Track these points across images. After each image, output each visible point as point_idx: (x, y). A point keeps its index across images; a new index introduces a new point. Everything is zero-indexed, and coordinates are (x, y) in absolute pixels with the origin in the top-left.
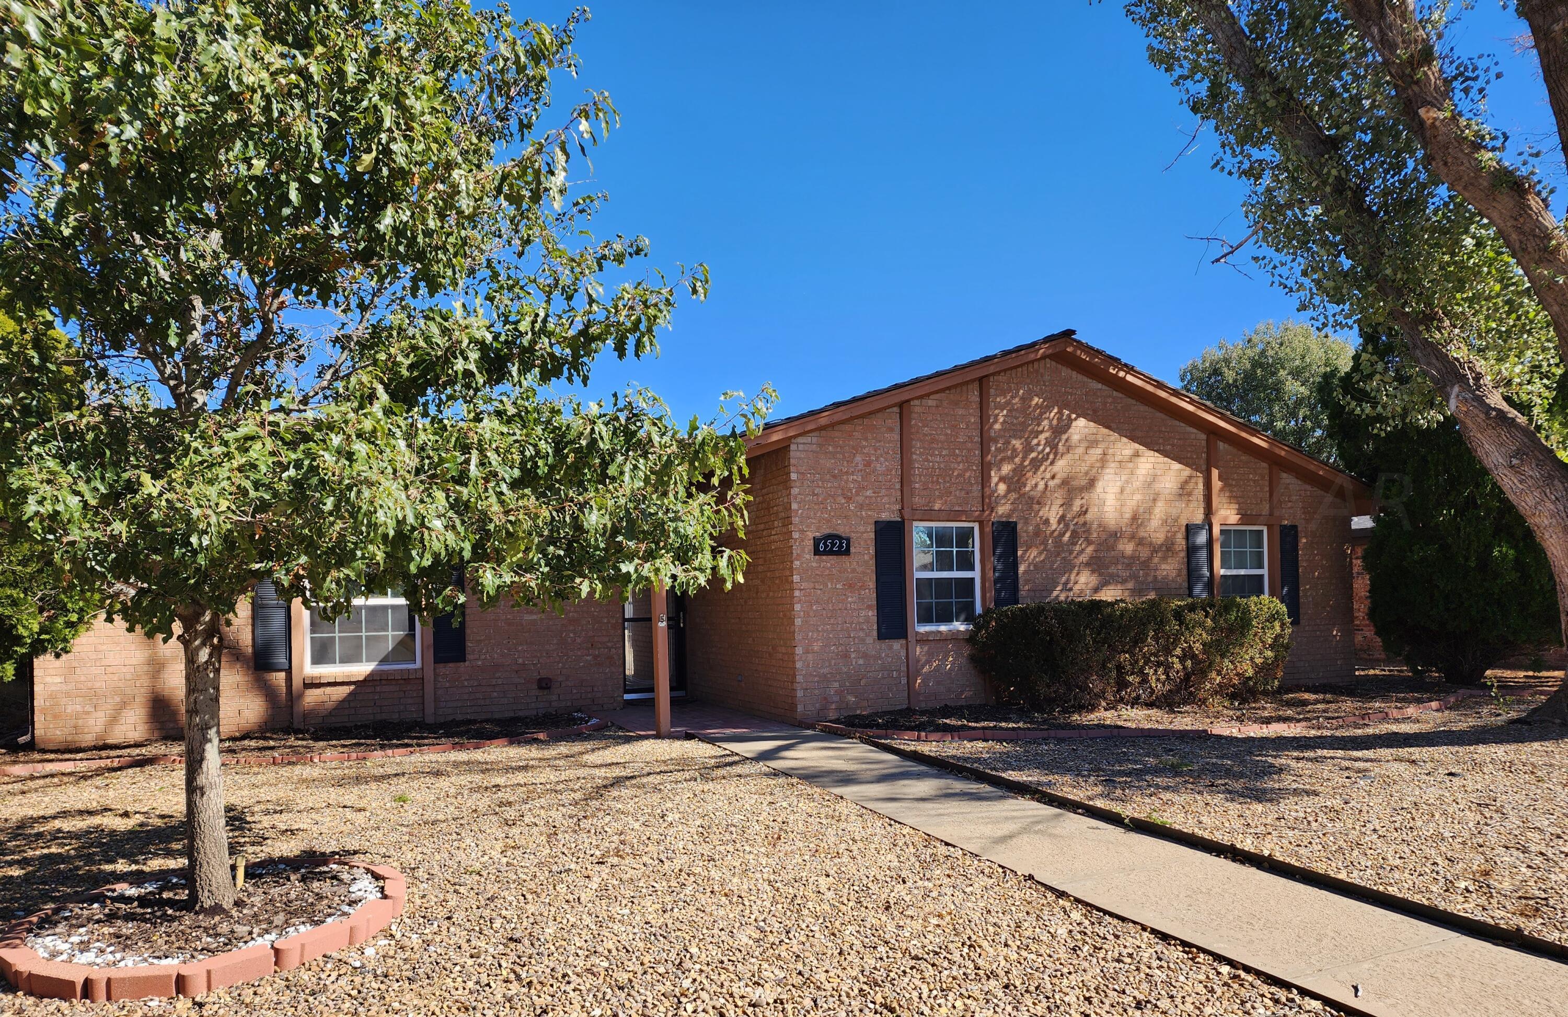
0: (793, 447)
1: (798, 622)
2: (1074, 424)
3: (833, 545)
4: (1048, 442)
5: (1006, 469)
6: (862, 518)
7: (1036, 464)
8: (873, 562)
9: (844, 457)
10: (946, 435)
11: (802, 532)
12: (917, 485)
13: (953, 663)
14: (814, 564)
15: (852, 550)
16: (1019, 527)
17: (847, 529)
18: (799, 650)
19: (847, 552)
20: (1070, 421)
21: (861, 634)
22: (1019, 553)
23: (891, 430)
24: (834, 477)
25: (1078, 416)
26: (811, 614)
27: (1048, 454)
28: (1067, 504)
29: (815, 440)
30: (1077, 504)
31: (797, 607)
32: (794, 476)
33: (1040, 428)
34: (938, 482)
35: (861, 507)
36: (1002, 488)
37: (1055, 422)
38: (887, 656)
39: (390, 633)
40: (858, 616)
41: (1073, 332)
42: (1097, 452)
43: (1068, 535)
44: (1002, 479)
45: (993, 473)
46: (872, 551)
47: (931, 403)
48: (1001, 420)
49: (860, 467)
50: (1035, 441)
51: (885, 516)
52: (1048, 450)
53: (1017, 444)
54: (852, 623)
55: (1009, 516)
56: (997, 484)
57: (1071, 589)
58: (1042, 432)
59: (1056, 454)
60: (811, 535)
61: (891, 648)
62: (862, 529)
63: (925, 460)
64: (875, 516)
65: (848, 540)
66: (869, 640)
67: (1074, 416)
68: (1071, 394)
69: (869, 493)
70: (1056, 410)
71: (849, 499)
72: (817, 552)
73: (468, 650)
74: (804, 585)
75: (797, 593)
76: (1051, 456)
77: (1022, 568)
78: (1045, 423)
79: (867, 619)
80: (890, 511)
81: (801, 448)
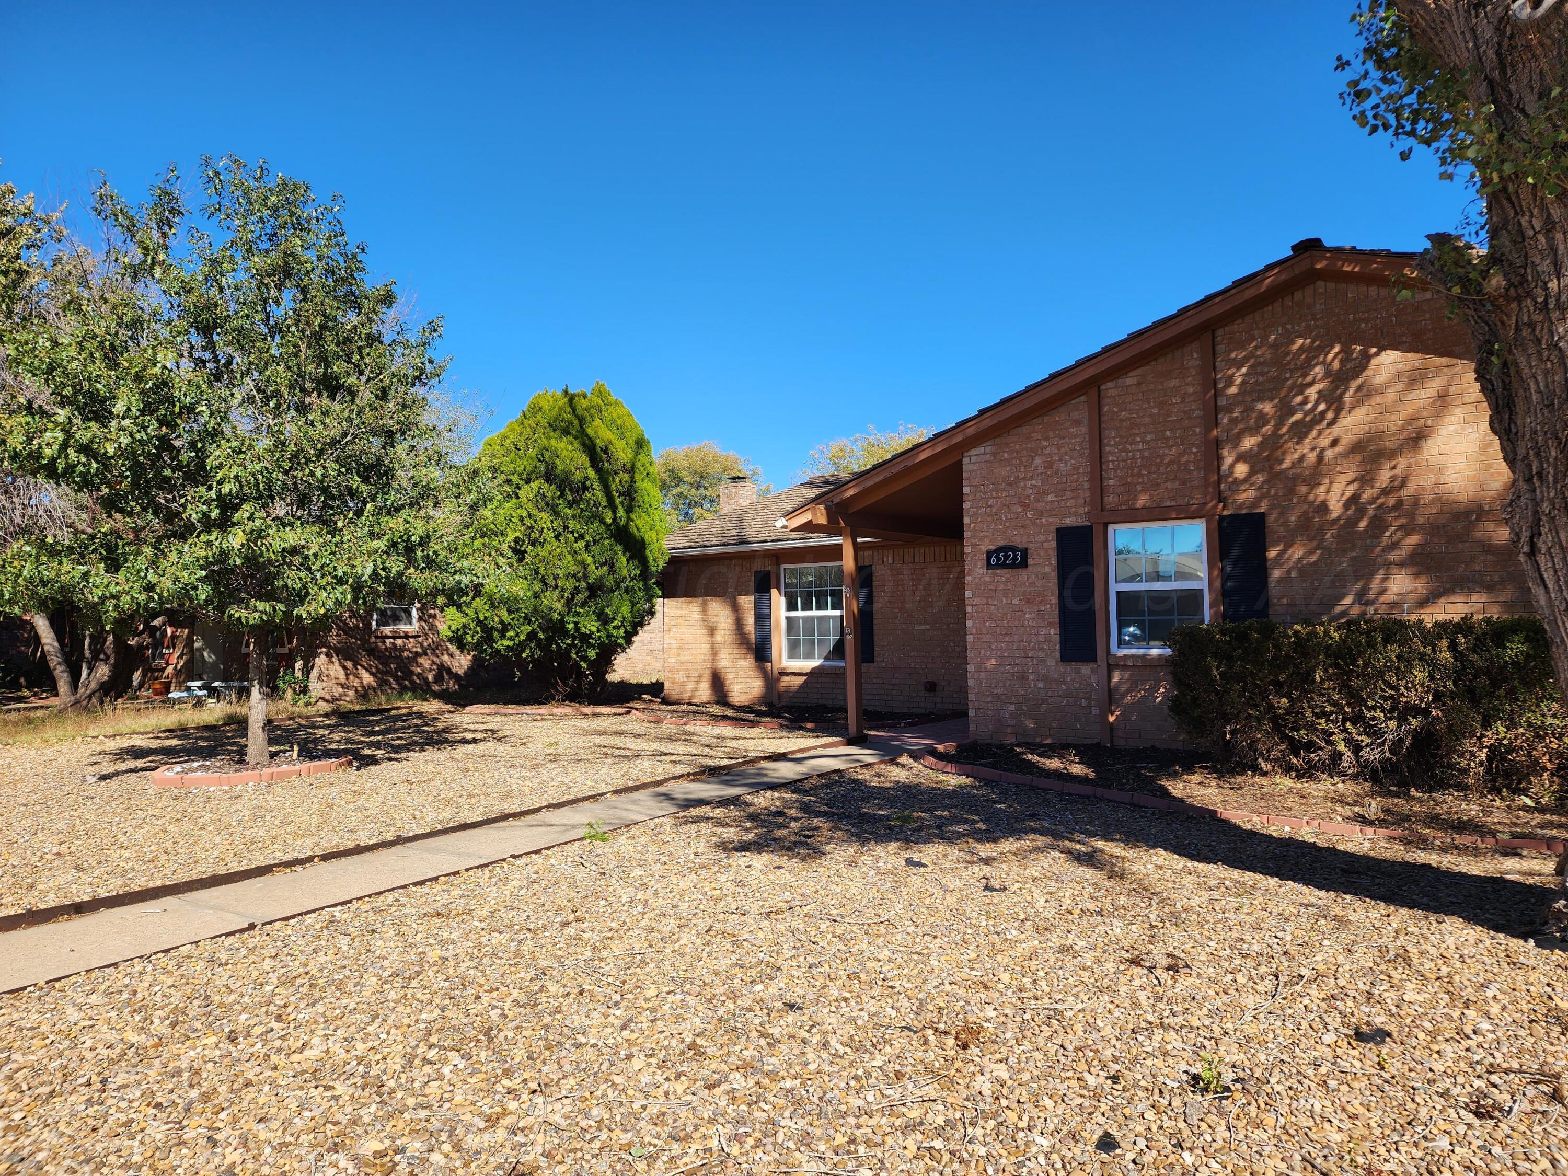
0: (965, 461)
1: (970, 638)
2: (1374, 361)
3: (1006, 557)
4: (1321, 395)
5: (1249, 443)
6: (1042, 525)
7: (1301, 431)
8: (1054, 574)
9: (1021, 462)
10: (1152, 415)
11: (974, 545)
12: (1111, 482)
13: (1165, 696)
14: (987, 579)
15: (1030, 562)
16: (1271, 519)
17: (1025, 539)
18: (971, 668)
19: (1024, 564)
20: (1366, 358)
21: (1041, 654)
22: (1272, 554)
23: (1077, 423)
24: (1010, 485)
25: (1382, 349)
26: (984, 631)
27: (1323, 413)
28: (1364, 479)
29: (988, 449)
30: (1384, 477)
31: (969, 623)
32: (966, 490)
33: (1309, 379)
34: (1140, 475)
35: (1041, 514)
36: (1241, 470)
37: (1336, 365)
38: (1073, 680)
39: (832, 637)
40: (1037, 635)
41: (1319, 240)
42: (1426, 393)
43: (1363, 524)
44: (1240, 458)
45: (1225, 452)
46: (1054, 562)
47: (1130, 381)
48: (1238, 381)
49: (1040, 470)
50: (1299, 399)
51: (1069, 521)
52: (1322, 407)
53: (1267, 408)
54: (1030, 642)
55: (1256, 502)
56: (1232, 466)
57: (1372, 603)
58: (1311, 384)
59: (1338, 412)
60: (984, 549)
61: (1078, 672)
62: (1042, 538)
63: (1121, 451)
64: (1057, 522)
65: (1025, 552)
66: (1051, 662)
67: (1374, 350)
68: (1367, 321)
69: (1051, 497)
70: (1337, 349)
71: (1026, 507)
72: (989, 565)
73: (876, 653)
74: (976, 601)
75: (969, 609)
76: (1330, 415)
77: (1276, 574)
78: (1318, 370)
79: (1048, 637)
80: (1076, 514)
81: (974, 459)
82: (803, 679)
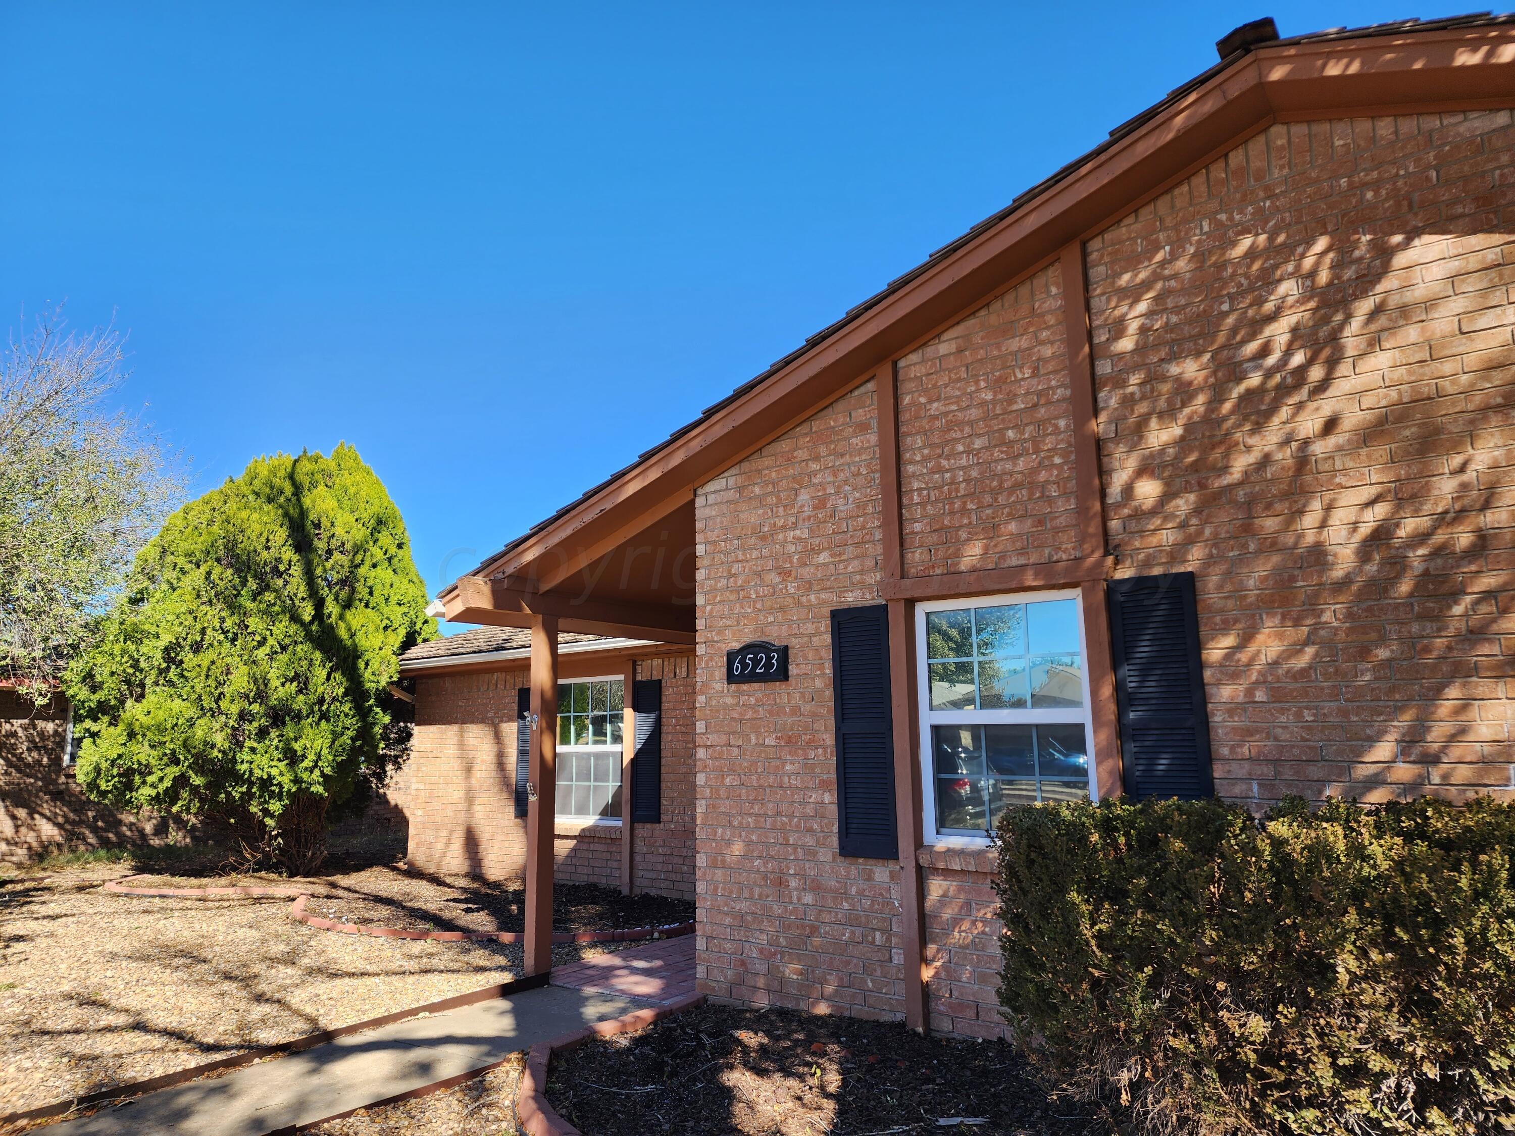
0: (700, 502)
1: (701, 806)
2: (1400, 260)
3: (756, 663)
5: (1157, 440)
6: (810, 607)
7: (1257, 410)
8: (829, 693)
9: (779, 498)
10: (984, 403)
11: (711, 643)
12: (917, 527)
14: (729, 700)
15: (793, 670)
16: (1208, 585)
17: (784, 631)
18: (701, 860)
19: (783, 674)
20: (1383, 255)
21: (809, 841)
22: (1213, 654)
23: (863, 427)
24: (764, 538)
25: (1412, 234)
26: (723, 794)
27: (1301, 372)
29: (732, 481)
30: (1442, 489)
31: (701, 779)
32: (700, 550)
33: (1269, 307)
34: (964, 511)
35: (808, 586)
36: (1148, 491)
37: (1322, 277)
38: (861, 893)
39: (609, 785)
40: (803, 803)
44: (1144, 468)
45: (1114, 462)
46: (829, 671)
47: (945, 347)
48: (1133, 327)
49: (808, 511)
50: (1252, 347)
51: (853, 598)
52: (1298, 359)
53: (1190, 370)
54: (791, 816)
55: (1177, 552)
56: (1129, 485)
57: (1435, 760)
58: (1273, 317)
59: (1332, 364)
60: (723, 648)
61: (870, 878)
62: (810, 628)
63: (933, 472)
64: (833, 600)
65: (784, 652)
66: (824, 855)
67: (1397, 239)
69: (824, 557)
70: (1322, 244)
71: (785, 574)
72: (731, 678)
73: (663, 809)
74: (712, 739)
75: (701, 753)
76: (1316, 373)
78: (1288, 288)
79: (819, 814)
80: (863, 585)
81: (711, 499)
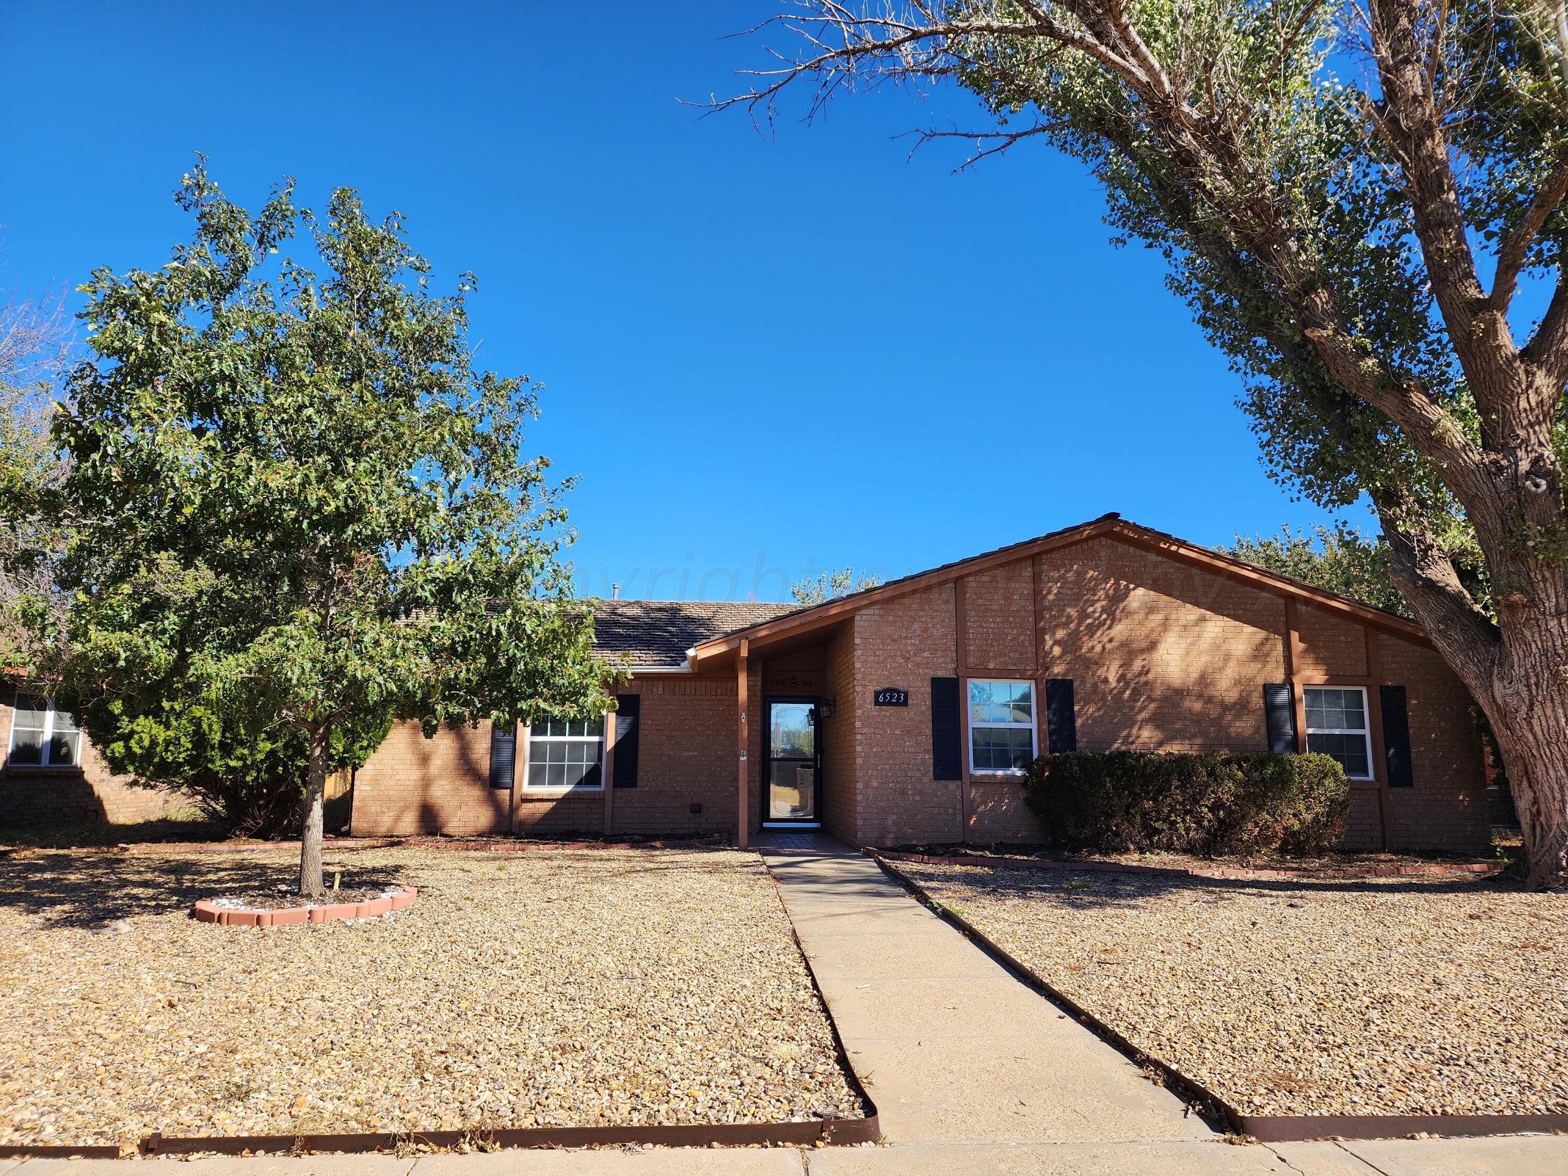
0: (857, 618)
1: (859, 761)
2: (1132, 593)
3: (892, 697)
4: (1104, 610)
5: (1060, 634)
6: (919, 675)
7: (1091, 630)
8: (929, 713)
9: (903, 625)
10: (1000, 605)
11: (864, 686)
12: (972, 648)
13: (1008, 805)
14: (875, 713)
15: (910, 702)
16: (1076, 684)
17: (905, 685)
18: (860, 785)
19: (905, 704)
20: (1128, 591)
21: (918, 774)
22: (1076, 708)
23: (947, 602)
24: (894, 641)
25: (1137, 586)
26: (871, 755)
27: (1105, 620)
28: (1126, 665)
29: (876, 612)
30: (1138, 664)
31: (859, 749)
32: (857, 641)
33: (1097, 597)
34: (992, 645)
35: (918, 666)
36: (1057, 651)
37: (1111, 592)
38: (943, 794)
39: (585, 763)
40: (915, 759)
41: (1118, 515)
42: (1157, 618)
43: (1128, 693)
44: (1057, 643)
45: (1047, 637)
46: (929, 703)
47: (984, 578)
48: (1055, 591)
49: (918, 633)
50: (1091, 609)
51: (940, 674)
52: (1104, 616)
53: (1072, 612)
54: (909, 764)
55: (1065, 674)
56: (1051, 648)
57: (1133, 743)
58: (1098, 600)
59: (1113, 621)
60: (872, 689)
61: (947, 788)
62: (919, 684)
63: (979, 627)
64: (932, 673)
65: (906, 694)
66: (925, 780)
67: (1132, 586)
68: (1129, 567)
69: (926, 654)
70: (1112, 582)
71: (907, 659)
72: (877, 703)
73: (639, 778)
74: (865, 730)
75: (859, 737)
76: (1108, 622)
77: (1079, 722)
78: (1101, 593)
79: (924, 762)
80: (946, 669)
81: (864, 618)
82: (550, 805)
